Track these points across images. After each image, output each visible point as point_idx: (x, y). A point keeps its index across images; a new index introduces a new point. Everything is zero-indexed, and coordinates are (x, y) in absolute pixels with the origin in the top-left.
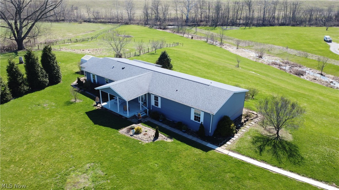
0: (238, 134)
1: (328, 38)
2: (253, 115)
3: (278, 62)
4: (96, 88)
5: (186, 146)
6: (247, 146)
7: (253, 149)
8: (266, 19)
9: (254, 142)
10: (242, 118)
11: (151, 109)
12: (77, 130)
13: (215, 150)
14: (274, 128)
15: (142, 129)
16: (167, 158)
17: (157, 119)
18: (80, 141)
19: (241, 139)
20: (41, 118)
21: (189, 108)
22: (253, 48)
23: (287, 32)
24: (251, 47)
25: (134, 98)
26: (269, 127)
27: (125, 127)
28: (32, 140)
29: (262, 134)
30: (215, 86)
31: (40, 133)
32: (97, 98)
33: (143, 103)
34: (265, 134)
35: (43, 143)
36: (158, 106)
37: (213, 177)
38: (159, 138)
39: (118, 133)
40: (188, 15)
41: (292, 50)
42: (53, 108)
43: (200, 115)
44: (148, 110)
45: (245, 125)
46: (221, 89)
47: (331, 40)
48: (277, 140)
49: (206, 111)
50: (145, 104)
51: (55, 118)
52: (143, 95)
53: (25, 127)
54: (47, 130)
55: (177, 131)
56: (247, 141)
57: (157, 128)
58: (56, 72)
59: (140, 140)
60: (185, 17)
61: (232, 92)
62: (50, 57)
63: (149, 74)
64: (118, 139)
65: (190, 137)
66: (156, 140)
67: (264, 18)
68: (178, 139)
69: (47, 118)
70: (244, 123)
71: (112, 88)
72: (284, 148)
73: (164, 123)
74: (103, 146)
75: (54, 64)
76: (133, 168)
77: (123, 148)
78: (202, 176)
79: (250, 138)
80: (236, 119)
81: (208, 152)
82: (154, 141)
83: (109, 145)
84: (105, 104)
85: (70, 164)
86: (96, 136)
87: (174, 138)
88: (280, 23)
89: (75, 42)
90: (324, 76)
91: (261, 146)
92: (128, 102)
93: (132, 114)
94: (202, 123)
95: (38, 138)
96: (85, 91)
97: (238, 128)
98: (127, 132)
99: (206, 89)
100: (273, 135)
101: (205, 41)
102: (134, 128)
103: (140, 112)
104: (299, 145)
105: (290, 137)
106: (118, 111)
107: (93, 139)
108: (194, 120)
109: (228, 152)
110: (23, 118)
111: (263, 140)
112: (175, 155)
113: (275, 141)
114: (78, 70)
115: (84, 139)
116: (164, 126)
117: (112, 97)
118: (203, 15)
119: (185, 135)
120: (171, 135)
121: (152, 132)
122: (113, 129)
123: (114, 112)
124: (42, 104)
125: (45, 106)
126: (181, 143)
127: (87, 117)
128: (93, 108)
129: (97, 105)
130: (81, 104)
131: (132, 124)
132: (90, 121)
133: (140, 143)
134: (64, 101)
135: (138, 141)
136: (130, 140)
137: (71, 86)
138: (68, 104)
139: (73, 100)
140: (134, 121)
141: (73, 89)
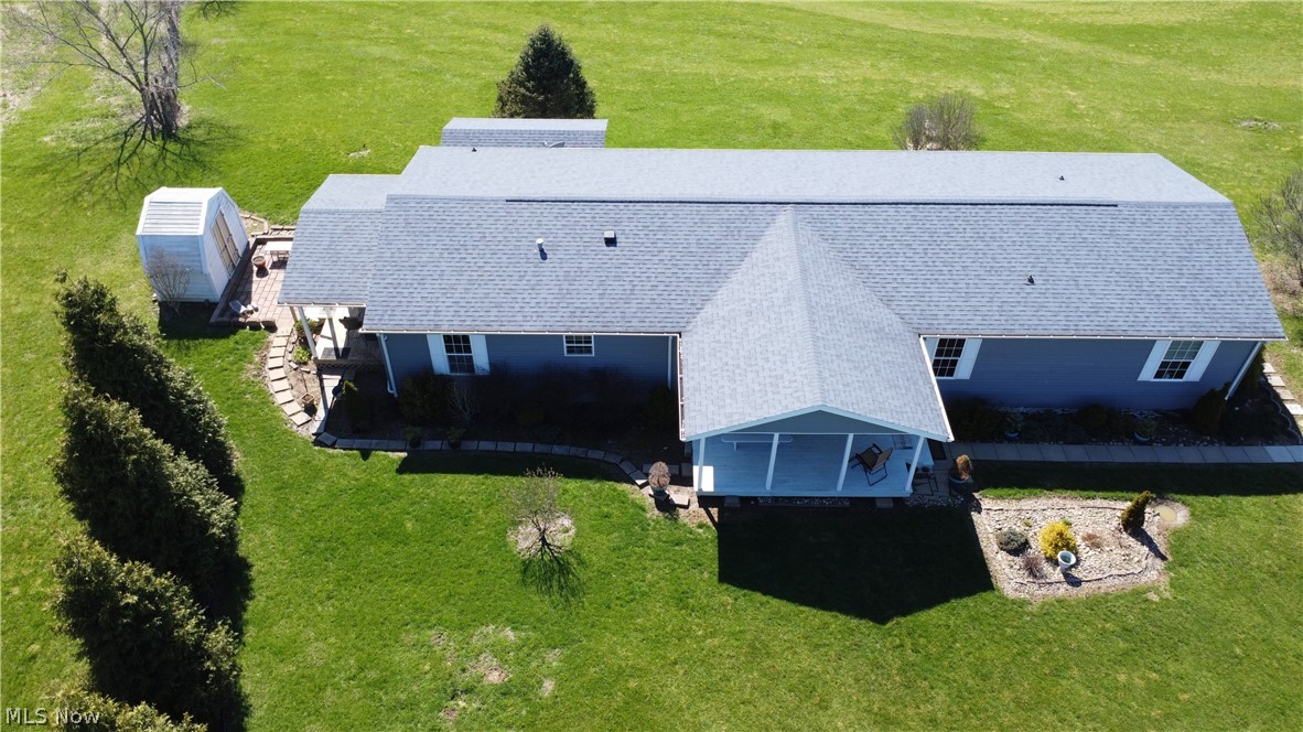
21: (1148, 345)
32: (660, 467)
38: (1144, 527)
43: (1193, 354)
49: (1237, 337)
71: (842, 408)
82: (1158, 554)
99: (1124, 227)
102: (1026, 541)
106: (839, 488)
108: (1157, 377)
119: (1167, 455)
122: (977, 597)
123: (806, 498)
124: (463, 680)
125: (494, 678)
126: (1219, 500)
127: (775, 602)
128: (691, 533)
129: (662, 499)
130: (605, 542)
131: (972, 521)
132: (836, 622)
133: (1155, 598)
134: (507, 576)
135: (1138, 594)
136: (1113, 609)
137: (331, 451)
138: (555, 583)
139: (524, 540)
140: (941, 496)
141: (371, 459)
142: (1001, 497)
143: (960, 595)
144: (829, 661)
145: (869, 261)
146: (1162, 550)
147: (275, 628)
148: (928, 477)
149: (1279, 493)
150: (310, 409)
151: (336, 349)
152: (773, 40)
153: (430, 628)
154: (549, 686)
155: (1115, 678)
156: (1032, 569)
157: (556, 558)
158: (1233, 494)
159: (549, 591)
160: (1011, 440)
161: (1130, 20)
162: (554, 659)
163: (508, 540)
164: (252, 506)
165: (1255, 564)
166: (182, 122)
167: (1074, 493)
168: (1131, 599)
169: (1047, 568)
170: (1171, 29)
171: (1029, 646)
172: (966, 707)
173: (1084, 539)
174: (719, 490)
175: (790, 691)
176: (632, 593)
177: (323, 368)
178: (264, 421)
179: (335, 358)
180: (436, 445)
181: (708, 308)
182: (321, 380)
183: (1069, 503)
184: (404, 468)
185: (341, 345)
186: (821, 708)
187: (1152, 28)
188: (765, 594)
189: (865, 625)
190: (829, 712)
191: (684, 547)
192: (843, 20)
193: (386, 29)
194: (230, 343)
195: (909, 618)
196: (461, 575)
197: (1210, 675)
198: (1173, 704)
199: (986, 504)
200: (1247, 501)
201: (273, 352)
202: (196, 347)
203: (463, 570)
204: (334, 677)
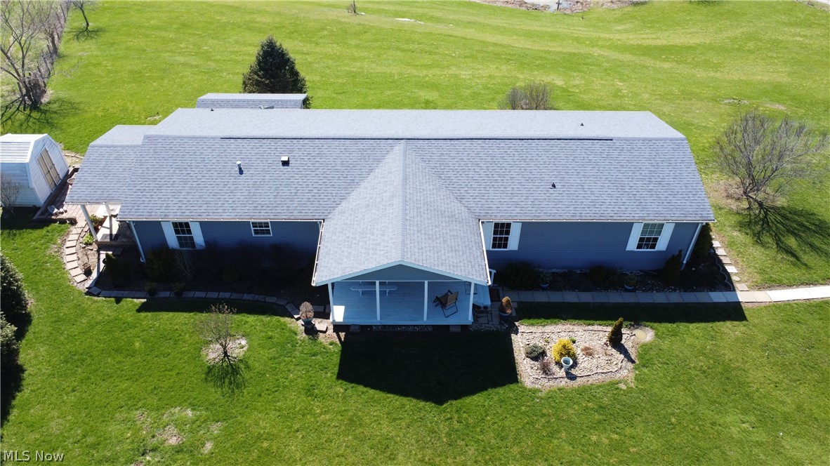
6: (764, 257)
7: (779, 259)
9: (759, 241)
13: (745, 305)
21: (628, 227)
29: (735, 211)
32: (307, 306)
38: (622, 342)
43: (659, 232)
56: (745, 244)
59: (610, 380)
61: (682, 140)
68: (671, 320)
72: (805, 227)
79: (738, 233)
81: (749, 320)
82: (630, 359)
91: (778, 244)
98: (547, 374)
99: (616, 153)
106: (429, 319)
108: (638, 248)
111: (759, 226)
113: (775, 219)
122: (506, 388)
123: (404, 326)
124: (152, 443)
125: (173, 441)
126: (675, 325)
127: (372, 391)
128: (324, 348)
129: (309, 327)
130: (266, 354)
131: (511, 339)
132: (409, 403)
133: (624, 387)
134: (195, 376)
135: (614, 385)
136: (595, 394)
137: (96, 298)
138: (227, 381)
139: (213, 354)
140: (493, 324)
141: (121, 303)
142: (532, 325)
143: (495, 386)
144: (401, 428)
145: (451, 174)
146: (633, 357)
147: (32, 411)
148: (487, 312)
149: (714, 321)
150: (88, 272)
151: (111, 235)
152: (436, 54)
153: (137, 409)
154: (209, 446)
155: (589, 438)
156: (545, 370)
157: (231, 364)
158: (684, 322)
159: (221, 386)
160: (544, 289)
161: (665, 42)
162: (216, 429)
163: (201, 353)
164: (34, 333)
165: (693, 365)
166: (45, 100)
167: (581, 322)
168: (608, 388)
169: (555, 368)
170: (690, 48)
171: (535, 418)
172: (487, 457)
173: (582, 350)
174: (347, 320)
175: (371, 448)
176: (277, 386)
177: (102, 246)
178: (55, 280)
179: (109, 240)
180: (167, 294)
181: (344, 204)
182: (99, 255)
183: (576, 328)
184: (142, 308)
185: (115, 232)
186: (390, 459)
187: (677, 46)
188: (365, 386)
189: (428, 406)
190: (395, 462)
191: (319, 357)
192: (484, 42)
193: (191, 47)
194: (44, 231)
195: (459, 401)
196: (165, 376)
197: (653, 436)
198: (626, 455)
199: (521, 329)
200: (692, 326)
201: (71, 237)
202: (20, 234)
203: (167, 373)
204: (65, 441)
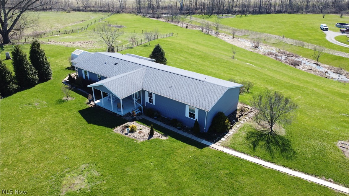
0: (232, 130)
1: (324, 27)
2: (248, 109)
3: (274, 52)
4: (89, 86)
5: (181, 143)
6: (241, 141)
7: (247, 144)
8: (263, 6)
9: (248, 138)
10: (237, 113)
11: (146, 106)
12: (70, 130)
13: (209, 147)
14: (267, 122)
15: (136, 127)
16: (162, 156)
17: (151, 116)
18: (74, 141)
19: (235, 135)
20: (33, 118)
21: (184, 105)
22: (249, 37)
23: (283, 20)
24: (247, 37)
25: (128, 96)
26: (262, 122)
27: (119, 125)
28: (24, 142)
29: (256, 129)
30: (210, 82)
31: (33, 134)
32: (90, 95)
33: (137, 100)
34: (259, 129)
35: (36, 144)
36: (152, 103)
37: (208, 174)
38: (154, 135)
39: (113, 132)
40: (182, 3)
41: (288, 39)
42: (45, 107)
43: (194, 112)
44: (142, 107)
45: (240, 120)
46: (215, 85)
47: (327, 28)
48: (270, 135)
49: (201, 108)
50: (139, 101)
51: (47, 118)
52: (137, 92)
53: (17, 128)
54: (40, 131)
55: (172, 129)
56: (241, 137)
57: (152, 126)
58: (45, 69)
59: (135, 139)
60: (179, 5)
61: (226, 88)
62: (39, 53)
63: (143, 70)
64: (113, 138)
65: (185, 134)
66: (151, 138)
67: (260, 5)
68: (173, 137)
69: (39, 118)
70: (239, 119)
71: (106, 86)
72: (277, 143)
73: (159, 120)
74: (98, 146)
75: (44, 60)
76: (129, 168)
77: (118, 147)
78: (197, 173)
79: (244, 133)
80: (230, 114)
81: (202, 149)
82: (149, 139)
83: (104, 145)
84: (98, 101)
85: (65, 165)
86: (90, 136)
87: (169, 136)
88: (277, 10)
89: (65, 34)
90: (320, 66)
91: (254, 141)
92: (122, 99)
93: (127, 112)
94: (196, 119)
95: (31, 139)
96: (76, 88)
97: (233, 124)
98: (122, 131)
99: (200, 85)
100: (267, 130)
101: (200, 31)
102: (129, 127)
103: (134, 110)
104: (292, 140)
105: (283, 132)
106: (112, 109)
107: (87, 139)
108: (189, 117)
109: (223, 148)
110: (13, 119)
111: (257, 135)
112: (171, 153)
113: (268, 136)
114: (69, 65)
115: (78, 139)
116: (159, 123)
117: (105, 95)
118: (198, 3)
119: (180, 132)
120: (166, 133)
121: (146, 130)
123: (108, 110)
125: (36, 105)
126: (176, 140)
127: (80, 116)
128: (85, 106)
129: (90, 102)
130: (74, 102)
131: (127, 122)
134: (56, 99)
138: (60, 102)
139: (65, 98)
141: (65, 86)
143: (106, 126)
149: (190, 145)
153: (39, 99)
154: (39, 108)
157: (65, 101)
158: (180, 141)
159: (57, 102)
168: (131, 140)
173: (139, 132)
174: (97, 104)
176: (66, 107)
191: (82, 107)
194: (71, 71)
195: (93, 125)
202: (67, 70)
